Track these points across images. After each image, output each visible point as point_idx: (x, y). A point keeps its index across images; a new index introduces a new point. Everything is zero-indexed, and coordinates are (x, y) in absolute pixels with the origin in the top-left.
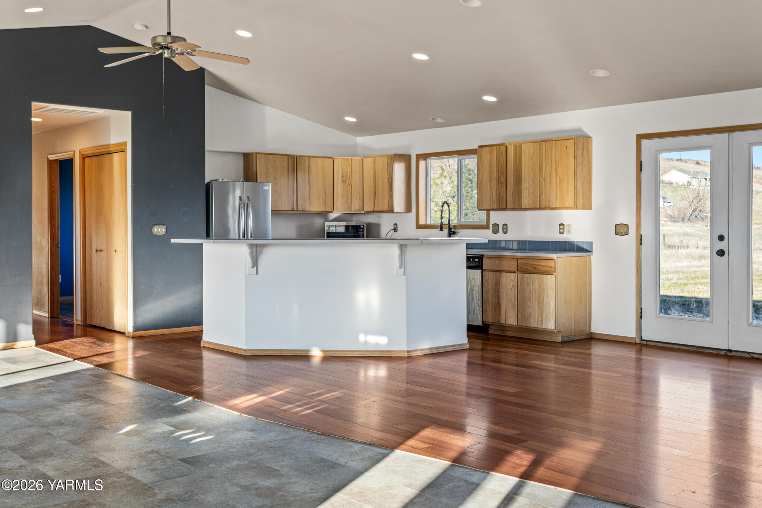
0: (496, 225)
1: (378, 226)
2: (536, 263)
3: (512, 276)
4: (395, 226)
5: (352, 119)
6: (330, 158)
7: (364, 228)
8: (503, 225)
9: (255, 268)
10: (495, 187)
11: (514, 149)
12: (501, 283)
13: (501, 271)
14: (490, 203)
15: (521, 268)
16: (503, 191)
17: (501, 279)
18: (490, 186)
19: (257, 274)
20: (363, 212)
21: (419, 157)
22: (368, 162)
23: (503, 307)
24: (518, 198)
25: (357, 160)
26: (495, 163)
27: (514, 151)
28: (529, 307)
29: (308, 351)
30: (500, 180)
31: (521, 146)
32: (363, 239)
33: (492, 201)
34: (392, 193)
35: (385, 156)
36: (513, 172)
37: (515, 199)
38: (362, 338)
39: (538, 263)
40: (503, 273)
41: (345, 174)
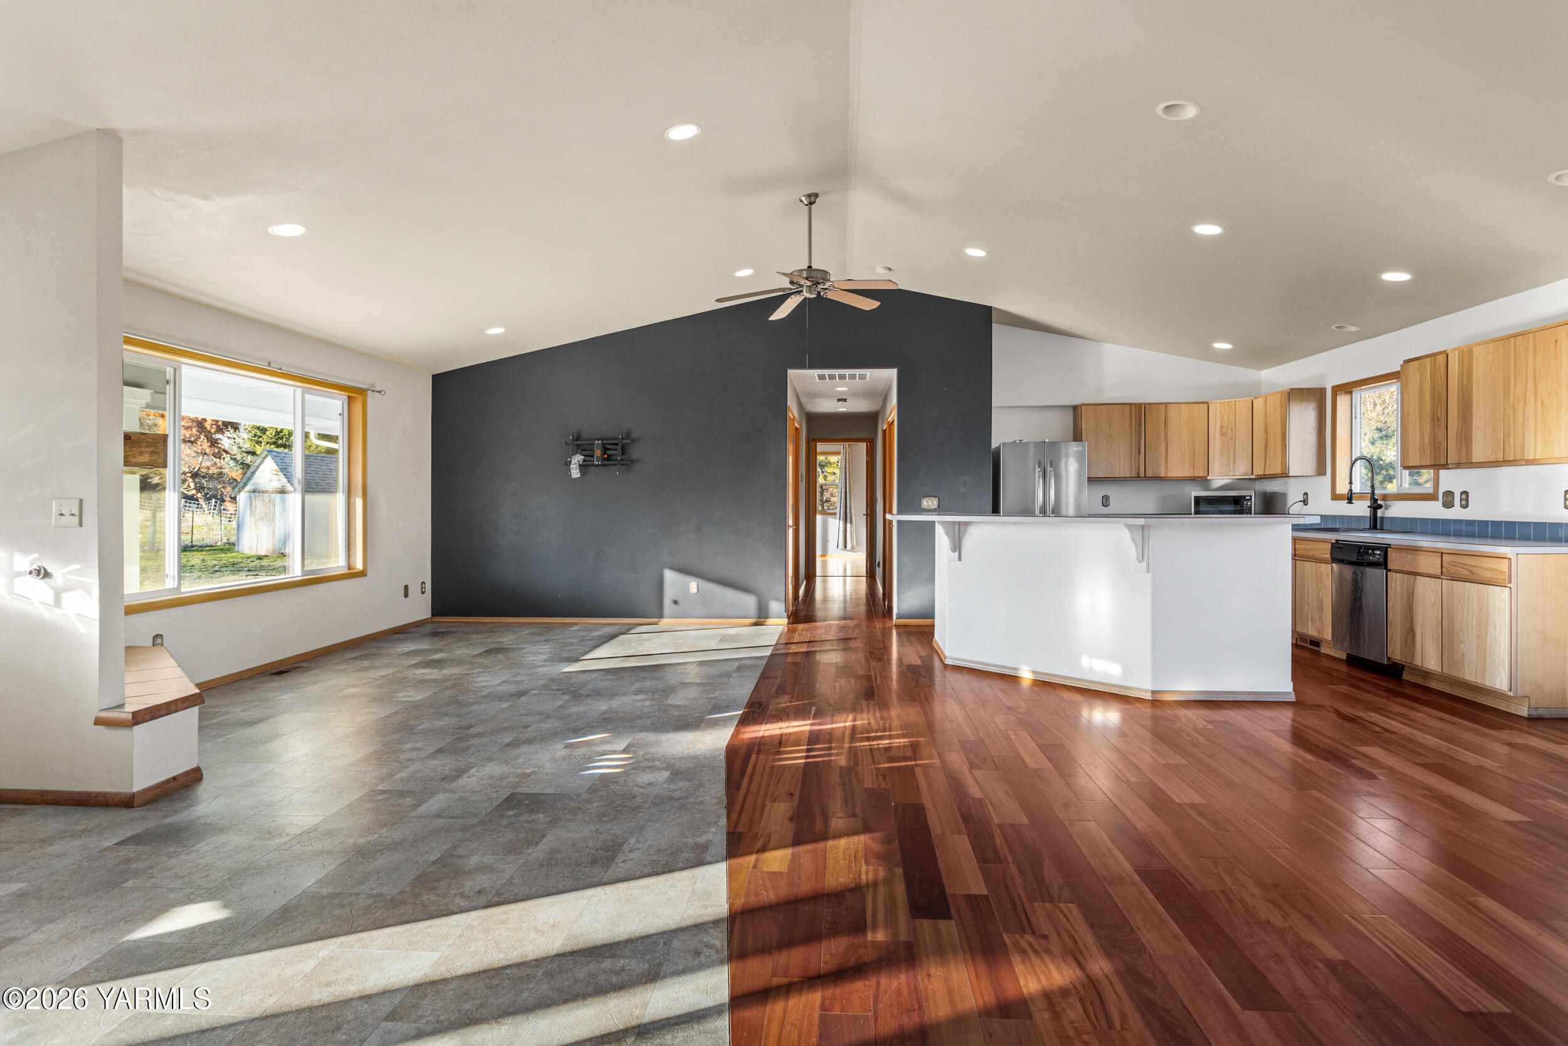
0: (1449, 494)
1: (1284, 496)
2: (1473, 561)
3: (1434, 584)
4: (1305, 497)
5: (1226, 346)
6: (1203, 403)
7: (1251, 499)
8: (1462, 493)
9: (957, 553)
10: (1427, 428)
11: (1459, 358)
12: (1415, 595)
13: (1416, 574)
14: (1420, 454)
15: (1448, 570)
16: (1441, 433)
17: (1416, 587)
18: (1420, 426)
19: (960, 559)
20: (1253, 477)
21: (1337, 390)
22: (1259, 404)
23: (1418, 637)
24: (1465, 445)
25: (1243, 405)
26: (1427, 387)
27: (1459, 361)
28: (1462, 642)
29: (1016, 669)
30: (1435, 416)
31: (1470, 351)
32: (1249, 516)
33: (1422, 451)
34: (1286, 446)
35: (1277, 393)
36: (1458, 398)
37: (1461, 447)
38: (1085, 661)
39: (1473, 563)
40: (1419, 577)
41: (1224, 424)
